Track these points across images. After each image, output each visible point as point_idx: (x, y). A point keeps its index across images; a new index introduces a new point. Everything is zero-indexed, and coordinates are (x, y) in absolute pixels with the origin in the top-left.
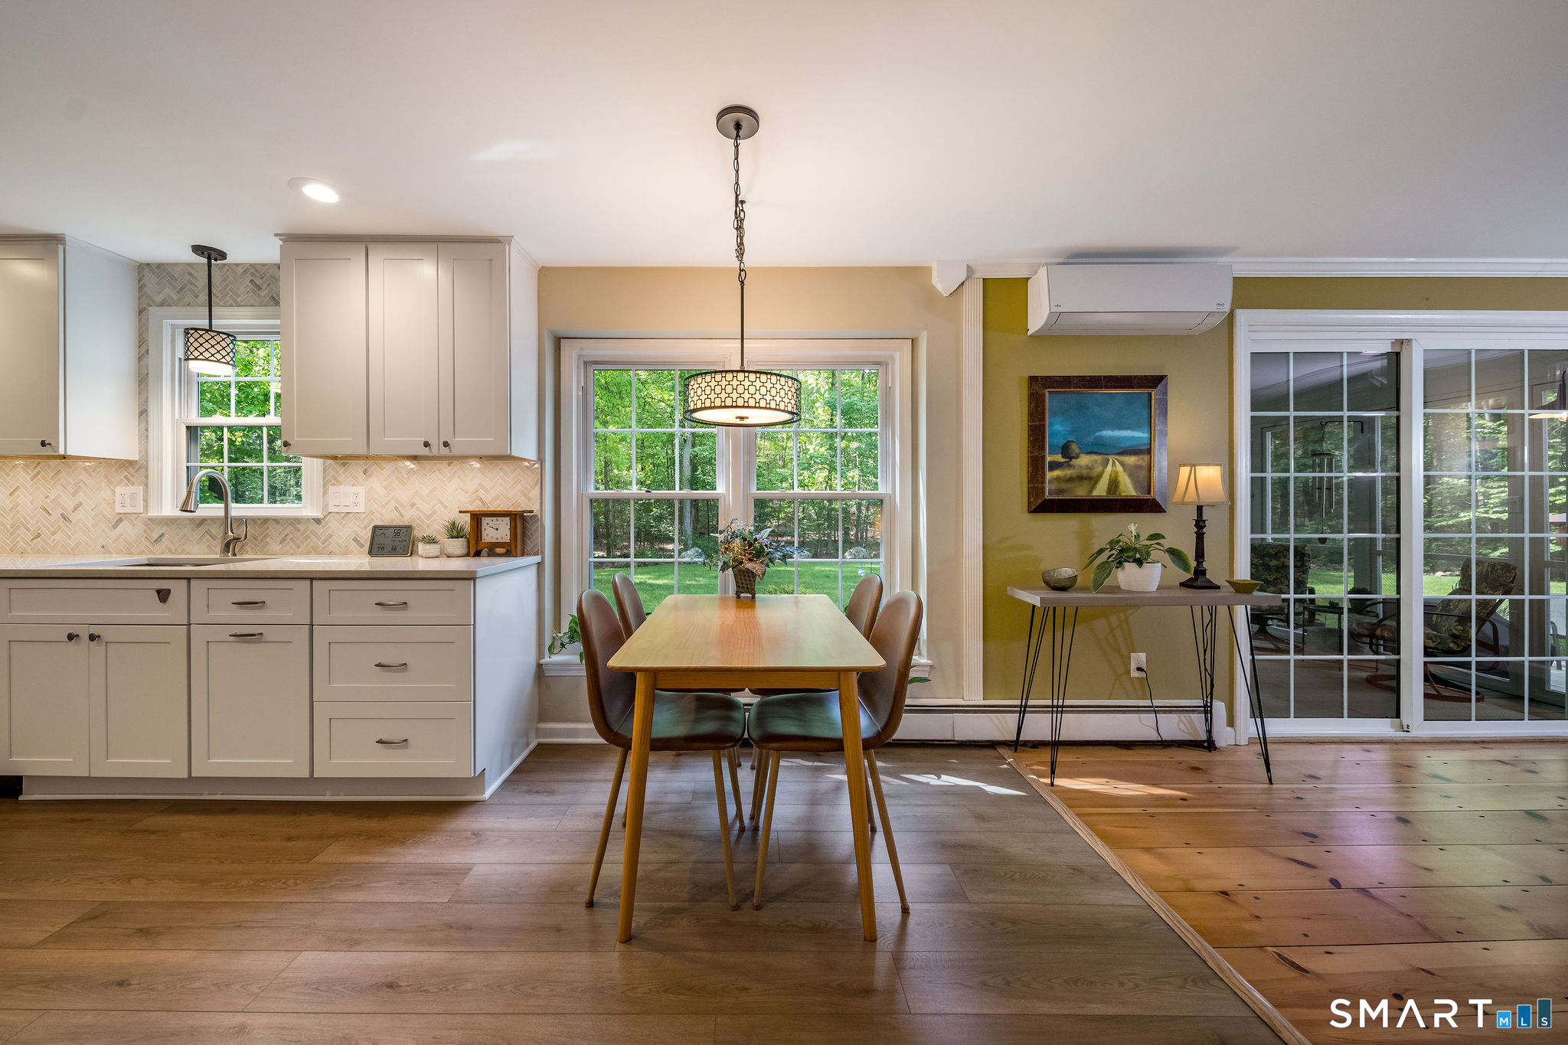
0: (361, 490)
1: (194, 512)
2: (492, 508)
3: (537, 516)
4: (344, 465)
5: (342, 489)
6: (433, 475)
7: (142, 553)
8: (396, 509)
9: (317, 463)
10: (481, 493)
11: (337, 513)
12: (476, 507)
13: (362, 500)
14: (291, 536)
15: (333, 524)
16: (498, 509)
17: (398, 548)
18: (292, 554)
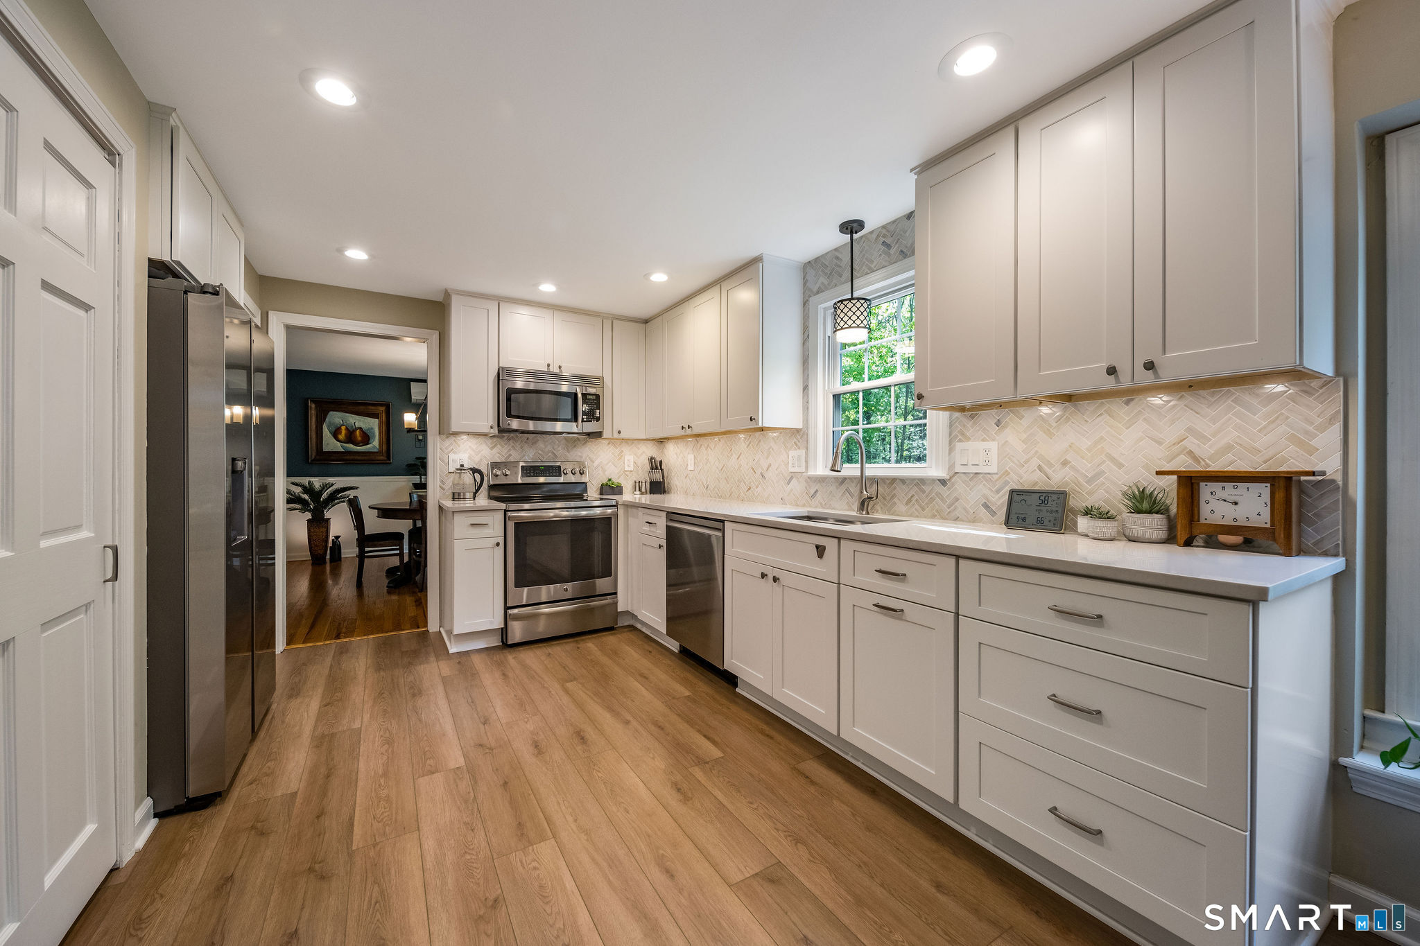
0: (993, 446)
1: (840, 471)
2: (1215, 466)
3: (1333, 481)
4: (972, 417)
5: (969, 445)
6: (1100, 418)
7: (804, 506)
8: (1040, 468)
9: (943, 416)
10: (1192, 443)
11: (965, 473)
12: (1183, 464)
13: (994, 456)
14: (916, 497)
15: (959, 487)
16: (1230, 469)
17: (1046, 522)
18: (917, 517)
